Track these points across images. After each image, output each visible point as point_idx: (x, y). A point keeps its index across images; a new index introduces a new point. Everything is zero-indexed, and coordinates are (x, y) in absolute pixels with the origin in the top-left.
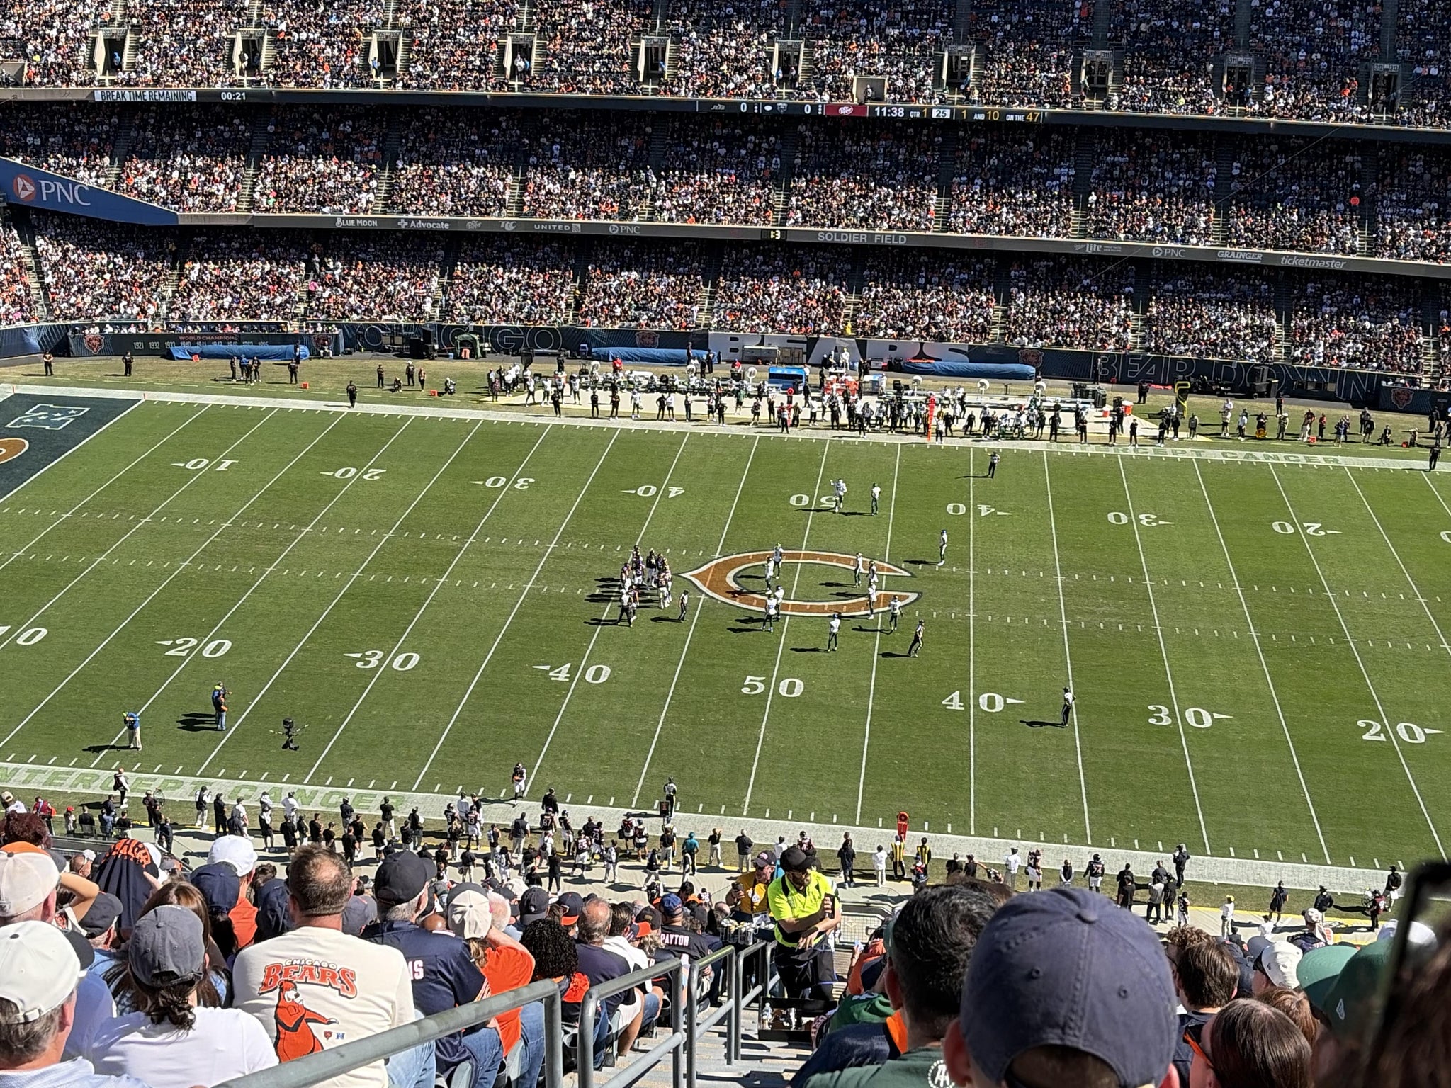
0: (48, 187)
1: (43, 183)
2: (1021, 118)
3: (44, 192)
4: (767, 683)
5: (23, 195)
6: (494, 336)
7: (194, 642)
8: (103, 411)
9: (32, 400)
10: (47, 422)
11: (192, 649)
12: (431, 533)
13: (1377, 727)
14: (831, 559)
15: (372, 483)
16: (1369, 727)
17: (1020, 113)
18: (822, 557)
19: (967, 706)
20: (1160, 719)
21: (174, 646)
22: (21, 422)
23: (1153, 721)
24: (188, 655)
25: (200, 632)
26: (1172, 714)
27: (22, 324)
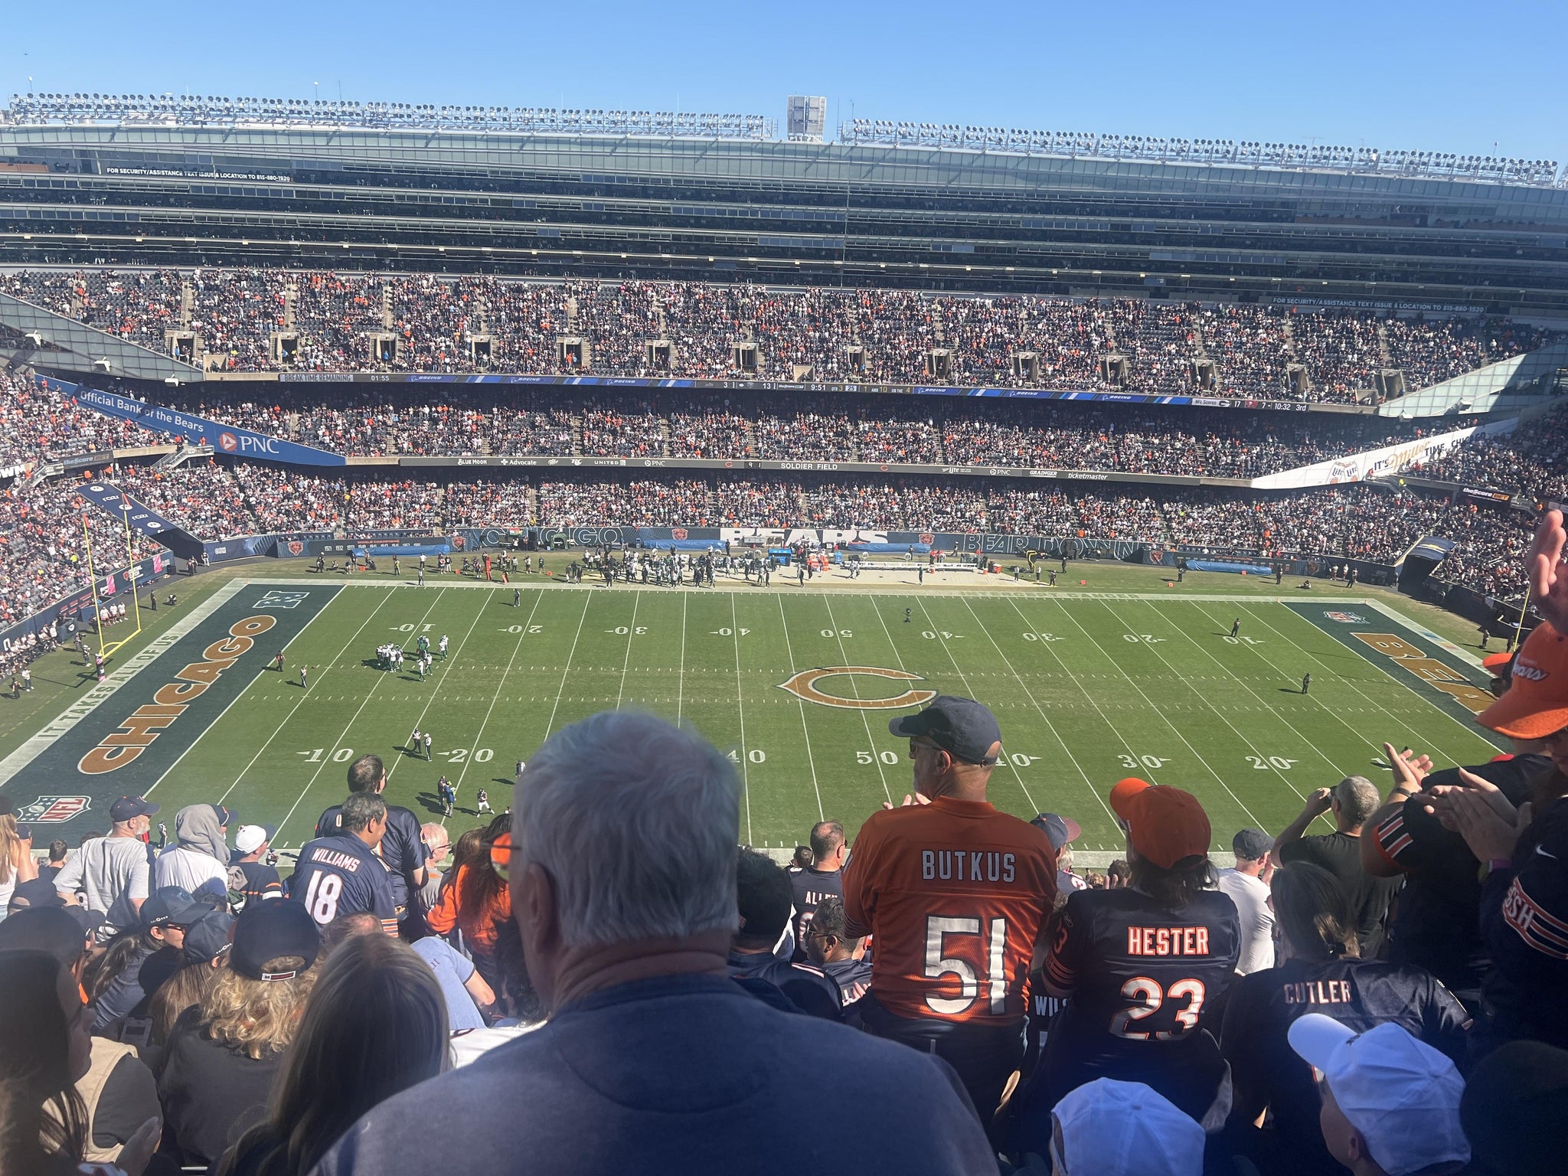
0: (246, 441)
1: (242, 438)
2: (901, 391)
3: (243, 444)
4: (871, 755)
5: (227, 446)
6: (576, 534)
7: (465, 752)
8: (321, 595)
9: (265, 588)
10: (282, 603)
11: (466, 756)
12: (595, 667)
13: (1258, 762)
14: (869, 671)
15: (535, 635)
16: (1254, 761)
17: (900, 388)
18: (863, 670)
19: (1006, 762)
20: (1129, 764)
21: (452, 756)
22: (262, 604)
23: (1126, 765)
24: (466, 761)
25: (467, 743)
26: (1134, 760)
27: (241, 536)
